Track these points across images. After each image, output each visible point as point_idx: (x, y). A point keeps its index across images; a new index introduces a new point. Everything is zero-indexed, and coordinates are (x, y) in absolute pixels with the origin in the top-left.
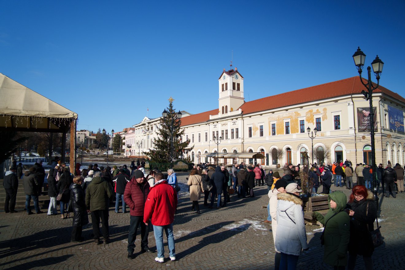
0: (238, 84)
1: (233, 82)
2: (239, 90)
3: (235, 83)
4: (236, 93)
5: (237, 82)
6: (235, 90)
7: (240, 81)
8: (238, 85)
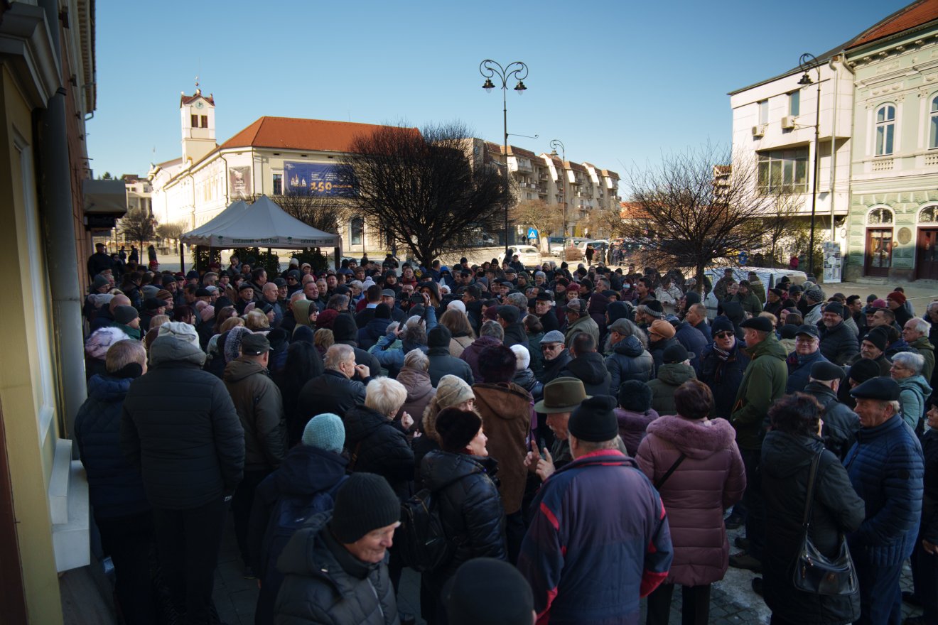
0: (202, 117)
1: (193, 114)
2: (207, 127)
3: (197, 116)
4: (198, 132)
5: (199, 113)
6: (197, 126)
7: (208, 111)
8: (204, 119)
